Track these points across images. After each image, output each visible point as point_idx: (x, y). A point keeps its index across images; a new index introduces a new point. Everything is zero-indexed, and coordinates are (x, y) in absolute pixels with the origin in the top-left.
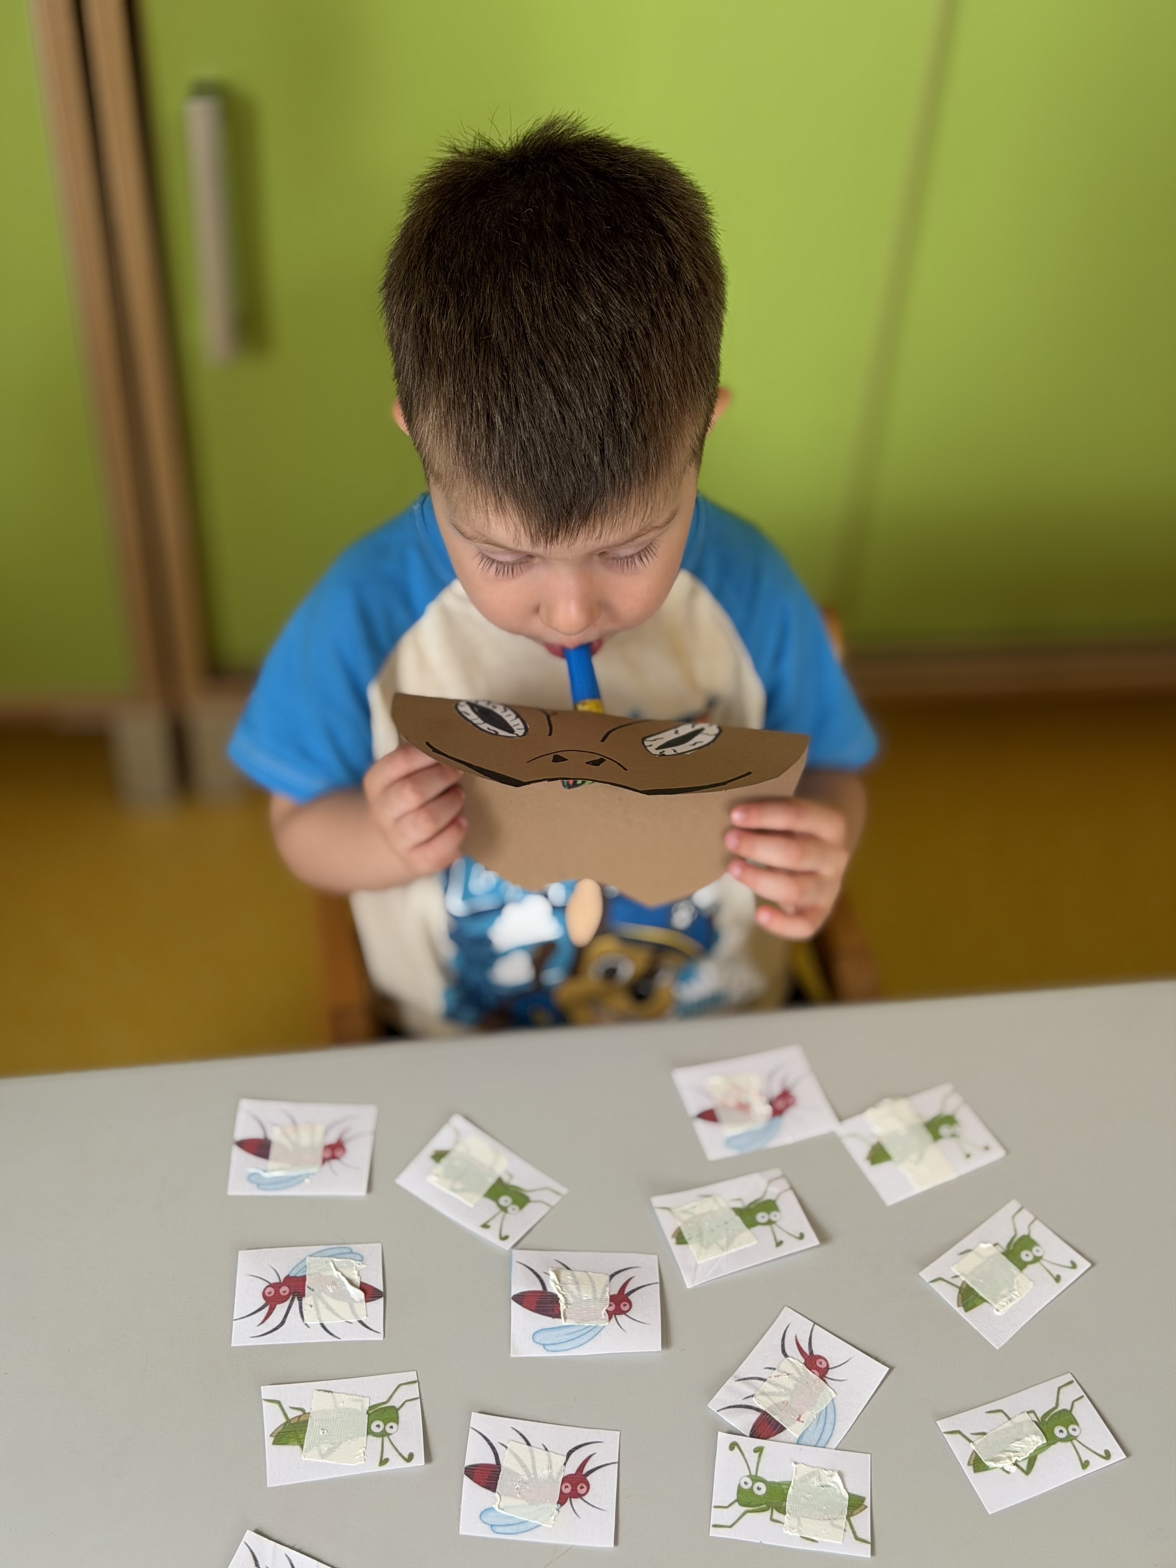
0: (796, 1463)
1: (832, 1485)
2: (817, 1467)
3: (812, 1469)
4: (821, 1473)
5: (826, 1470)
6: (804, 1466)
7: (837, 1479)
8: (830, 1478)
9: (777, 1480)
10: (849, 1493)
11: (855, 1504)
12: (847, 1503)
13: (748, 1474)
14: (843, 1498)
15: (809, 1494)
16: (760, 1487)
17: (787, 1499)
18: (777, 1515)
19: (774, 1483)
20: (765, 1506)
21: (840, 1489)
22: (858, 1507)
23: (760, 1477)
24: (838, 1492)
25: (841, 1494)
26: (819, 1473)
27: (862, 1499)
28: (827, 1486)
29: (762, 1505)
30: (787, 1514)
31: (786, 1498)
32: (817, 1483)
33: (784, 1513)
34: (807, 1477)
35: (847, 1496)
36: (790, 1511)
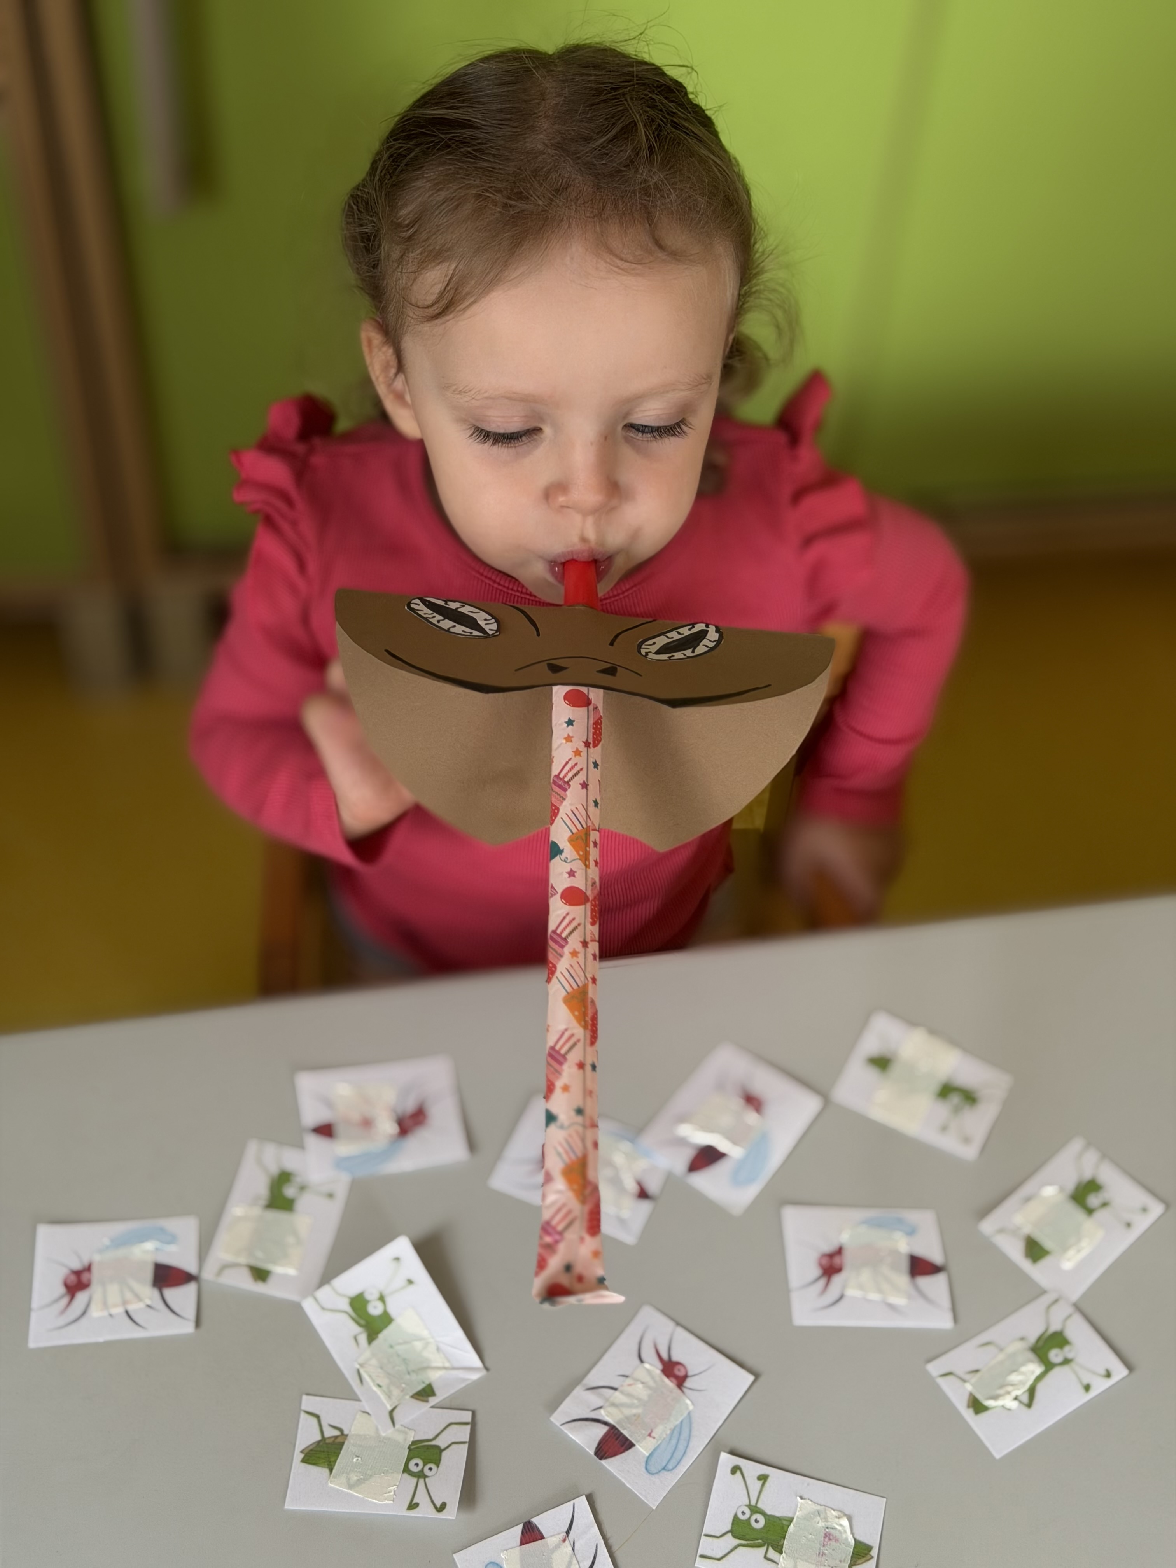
0: (801, 1498)
1: (839, 1528)
2: (825, 1506)
3: (819, 1507)
4: (828, 1512)
5: (834, 1510)
6: (810, 1502)
7: (845, 1522)
8: (837, 1520)
9: (778, 1514)
10: (855, 1539)
11: (861, 1551)
12: (852, 1550)
13: (747, 1503)
14: (848, 1545)
15: (811, 1534)
16: (758, 1519)
17: (786, 1537)
18: (772, 1553)
19: (774, 1516)
20: (760, 1541)
21: (845, 1531)
22: (863, 1557)
23: (759, 1509)
24: (844, 1536)
25: (847, 1539)
26: (826, 1513)
27: (869, 1548)
28: (832, 1528)
29: (758, 1540)
30: (784, 1554)
31: (786, 1535)
32: (822, 1524)
33: (781, 1552)
34: (812, 1516)
35: (853, 1542)
36: (787, 1552)
